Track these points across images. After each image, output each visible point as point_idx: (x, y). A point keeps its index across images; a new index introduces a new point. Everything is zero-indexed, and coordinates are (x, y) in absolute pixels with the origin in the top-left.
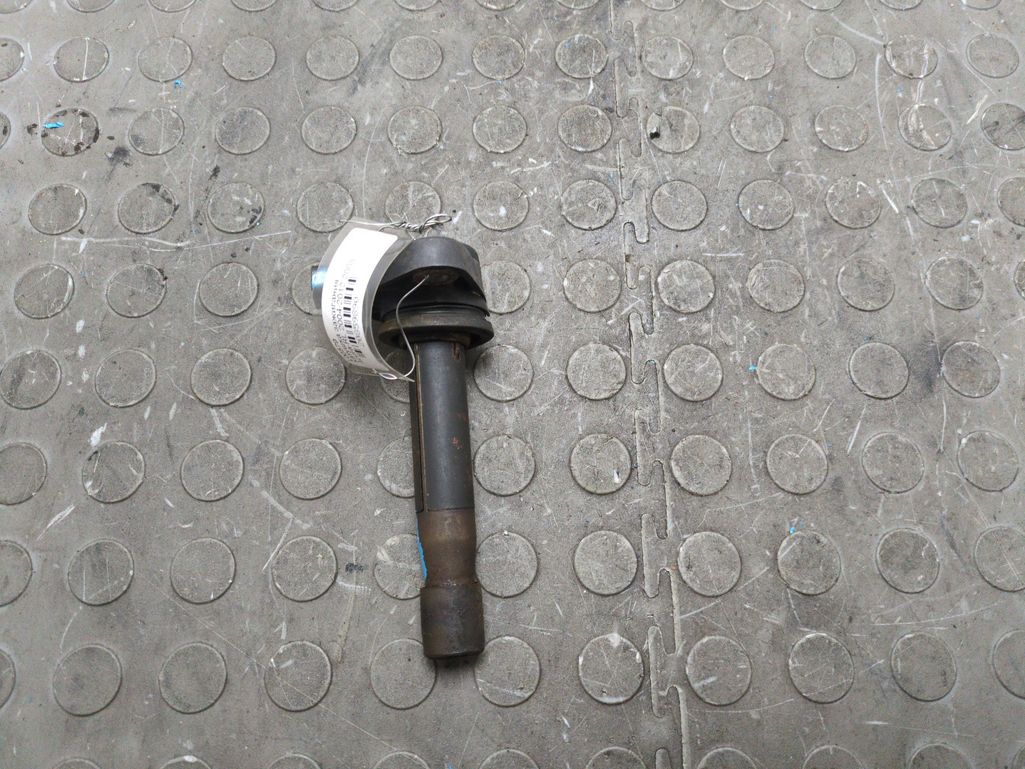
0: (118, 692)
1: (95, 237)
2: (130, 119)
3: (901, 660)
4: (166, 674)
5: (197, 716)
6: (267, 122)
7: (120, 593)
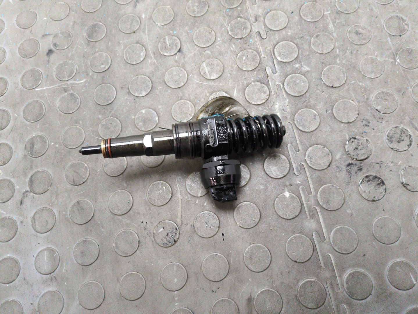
0: (99, 254)
1: (49, 86)
2: (51, 38)
3: (404, 178)
4: (116, 243)
5: (131, 256)
6: (105, 27)
7: (91, 218)
